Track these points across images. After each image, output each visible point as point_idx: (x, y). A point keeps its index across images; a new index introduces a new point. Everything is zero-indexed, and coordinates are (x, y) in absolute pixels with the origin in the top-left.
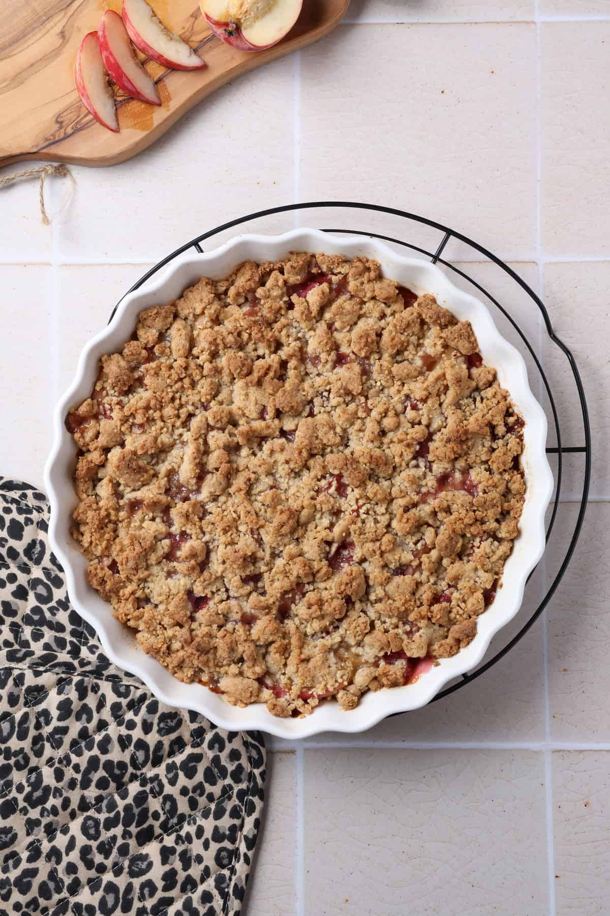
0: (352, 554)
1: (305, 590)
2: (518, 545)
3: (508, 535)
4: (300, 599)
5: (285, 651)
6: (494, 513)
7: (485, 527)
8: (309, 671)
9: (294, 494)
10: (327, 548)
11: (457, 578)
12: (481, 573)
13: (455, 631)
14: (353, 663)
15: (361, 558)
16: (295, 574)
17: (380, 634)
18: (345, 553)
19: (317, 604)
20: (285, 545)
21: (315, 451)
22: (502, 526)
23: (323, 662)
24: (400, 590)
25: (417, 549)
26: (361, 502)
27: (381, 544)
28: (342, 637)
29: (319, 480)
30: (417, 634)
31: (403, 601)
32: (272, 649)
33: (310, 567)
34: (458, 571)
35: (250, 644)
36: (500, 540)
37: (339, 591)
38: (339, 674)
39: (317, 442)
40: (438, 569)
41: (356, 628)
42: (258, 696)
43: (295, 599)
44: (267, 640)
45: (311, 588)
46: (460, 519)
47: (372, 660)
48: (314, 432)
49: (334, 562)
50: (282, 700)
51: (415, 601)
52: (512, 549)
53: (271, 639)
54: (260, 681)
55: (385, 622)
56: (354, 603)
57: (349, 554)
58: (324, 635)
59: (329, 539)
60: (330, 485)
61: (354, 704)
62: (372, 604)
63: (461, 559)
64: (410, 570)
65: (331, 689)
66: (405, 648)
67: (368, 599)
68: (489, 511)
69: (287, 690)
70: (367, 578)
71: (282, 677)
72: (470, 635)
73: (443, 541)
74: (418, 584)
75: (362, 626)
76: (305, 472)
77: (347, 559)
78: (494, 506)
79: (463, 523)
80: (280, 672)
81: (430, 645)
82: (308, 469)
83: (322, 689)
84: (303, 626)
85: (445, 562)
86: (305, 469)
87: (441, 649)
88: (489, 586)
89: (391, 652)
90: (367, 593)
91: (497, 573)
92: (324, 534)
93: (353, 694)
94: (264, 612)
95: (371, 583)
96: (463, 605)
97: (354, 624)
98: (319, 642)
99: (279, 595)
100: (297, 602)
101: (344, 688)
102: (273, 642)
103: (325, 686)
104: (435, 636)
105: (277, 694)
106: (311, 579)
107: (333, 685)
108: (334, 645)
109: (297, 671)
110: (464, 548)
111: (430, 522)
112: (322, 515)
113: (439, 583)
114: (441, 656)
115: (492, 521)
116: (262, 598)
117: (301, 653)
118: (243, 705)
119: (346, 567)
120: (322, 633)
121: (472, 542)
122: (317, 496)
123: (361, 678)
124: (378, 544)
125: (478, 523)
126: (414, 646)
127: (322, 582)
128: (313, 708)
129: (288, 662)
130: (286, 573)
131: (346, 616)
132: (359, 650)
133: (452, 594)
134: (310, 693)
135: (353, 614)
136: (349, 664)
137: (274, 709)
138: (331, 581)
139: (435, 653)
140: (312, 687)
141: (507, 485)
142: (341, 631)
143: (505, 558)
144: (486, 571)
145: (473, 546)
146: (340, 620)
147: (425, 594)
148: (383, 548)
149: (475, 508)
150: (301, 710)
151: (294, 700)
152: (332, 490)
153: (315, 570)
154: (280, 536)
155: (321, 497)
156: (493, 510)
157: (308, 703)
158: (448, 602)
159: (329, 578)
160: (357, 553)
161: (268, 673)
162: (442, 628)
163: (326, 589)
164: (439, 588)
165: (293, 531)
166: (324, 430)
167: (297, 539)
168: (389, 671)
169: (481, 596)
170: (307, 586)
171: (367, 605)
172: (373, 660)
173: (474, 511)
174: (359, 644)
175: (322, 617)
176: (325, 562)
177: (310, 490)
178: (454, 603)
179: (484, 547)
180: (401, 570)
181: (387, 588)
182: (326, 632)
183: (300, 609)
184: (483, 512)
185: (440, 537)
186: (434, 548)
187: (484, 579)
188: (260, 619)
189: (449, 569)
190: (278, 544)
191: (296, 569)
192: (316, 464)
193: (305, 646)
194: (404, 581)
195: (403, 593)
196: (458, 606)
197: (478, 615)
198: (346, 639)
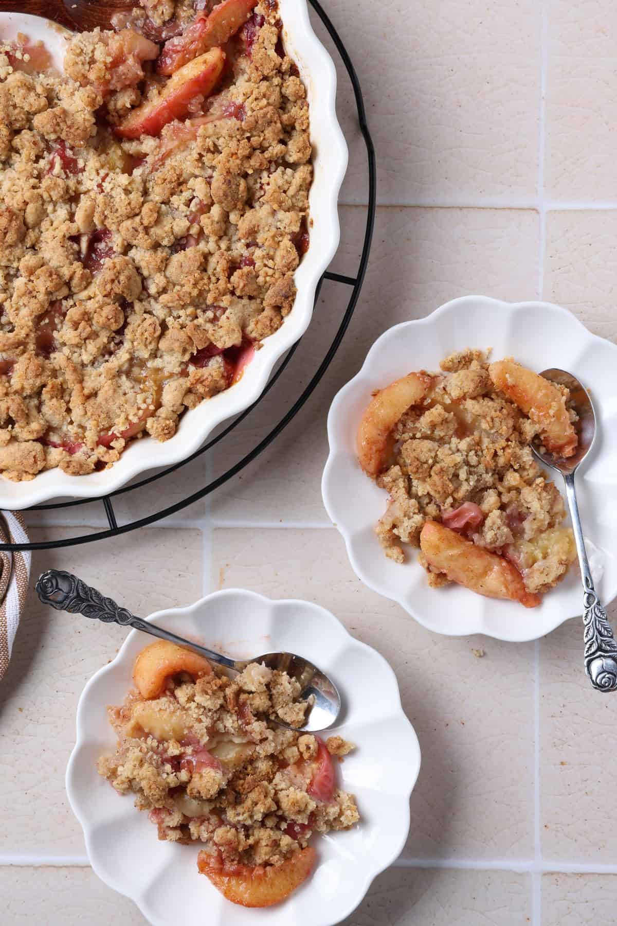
0: (110, 245)
1: (64, 309)
2: (318, 165)
3: (300, 155)
4: (62, 322)
5: (61, 392)
6: (274, 132)
7: (267, 155)
8: (100, 406)
9: (9, 191)
10: (75, 246)
11: (253, 232)
12: (281, 215)
13: (270, 298)
14: (155, 381)
15: (123, 245)
16: (42, 289)
17: (176, 331)
18: (101, 246)
19: (83, 319)
20: (19, 259)
21: (18, 125)
22: (290, 146)
23: (115, 391)
24: (185, 270)
25: (191, 212)
26: (102, 172)
27: (142, 218)
28: (130, 353)
29: (37, 161)
30: (224, 317)
31: (192, 281)
32: (45, 396)
33: (58, 275)
34: (251, 222)
35: (14, 397)
36: (294, 166)
37: (105, 293)
38: (140, 398)
39: (17, 111)
40: (225, 229)
41: (142, 334)
42: (45, 460)
43: (56, 325)
44: (34, 384)
45: (71, 302)
46: (233, 155)
47: (177, 370)
48: (8, 100)
49: (89, 261)
50: (79, 455)
51: (209, 278)
52: (312, 173)
53: (38, 382)
54: (43, 440)
55: (179, 317)
56: (131, 305)
57: (107, 246)
58: (107, 357)
59: (74, 232)
60: (52, 165)
61: (171, 431)
62: (156, 299)
63: (252, 207)
64: (192, 241)
65: (135, 420)
66: (212, 338)
67: (149, 296)
68: (266, 132)
69: (80, 441)
70: (138, 269)
71: (70, 426)
72: (289, 296)
73: (219, 188)
74: (206, 256)
75: (151, 329)
76: (15, 157)
77: (106, 253)
78: (270, 123)
79: (237, 158)
80: (65, 423)
81: (243, 327)
82: (17, 152)
83: (124, 423)
84: (76, 355)
85: (233, 217)
86: (13, 154)
87: (259, 326)
88: (296, 228)
89: (198, 350)
90: (145, 288)
91: (303, 209)
92: (64, 228)
93: (167, 419)
94: (18, 351)
95: (145, 273)
96: (270, 263)
97: (139, 330)
98: (103, 368)
99: (30, 324)
100: (59, 327)
101: (153, 415)
102: (44, 386)
103: (127, 419)
104: (246, 312)
105: (70, 449)
106: (65, 291)
107: (135, 415)
108: (122, 365)
109: (86, 413)
110: (249, 190)
111: (197, 172)
112: (55, 206)
113: (233, 247)
114: (263, 336)
115: (274, 143)
116: (11, 335)
117: (83, 388)
118: (30, 477)
119: (106, 262)
120: (104, 356)
121: (259, 181)
122: (40, 182)
123: (171, 395)
124: (138, 219)
125: (258, 152)
126: (222, 332)
127: (81, 291)
128: (120, 453)
129: (71, 405)
130: (31, 292)
131: (126, 324)
132: (158, 363)
133: (253, 254)
134: (110, 433)
135: (135, 320)
136: (150, 383)
137: (68, 467)
138: (93, 285)
139: (253, 335)
140: (110, 427)
141: (281, 93)
142: (127, 345)
143: (307, 186)
144: (288, 210)
145: (262, 185)
146: (120, 332)
147: (217, 264)
148: (146, 222)
149: (248, 135)
150: (105, 459)
151: (93, 450)
152: (57, 169)
153: (67, 277)
154: (7, 248)
155: (46, 182)
156: (270, 128)
157: (112, 448)
158: (250, 265)
159: (89, 284)
160: (116, 241)
161: (50, 429)
162: (253, 301)
163: (90, 298)
164: (235, 253)
165: (22, 238)
166: (20, 94)
167: (33, 247)
168: (203, 376)
169: (289, 244)
170: (64, 303)
171: (149, 303)
172: (179, 369)
173: (249, 139)
174: (155, 355)
175: (94, 335)
176: (77, 265)
177: (28, 178)
178: (258, 264)
179: (274, 180)
180: (179, 244)
181: (168, 273)
182: (107, 352)
183: (65, 334)
184: (259, 136)
185: (215, 184)
186: (212, 204)
187: (287, 221)
188: (17, 362)
189: (240, 223)
190: (9, 260)
191: (42, 284)
192: (24, 139)
193: (86, 378)
194: (186, 256)
195: (190, 273)
196: (266, 266)
197: (294, 270)
198: (136, 354)
